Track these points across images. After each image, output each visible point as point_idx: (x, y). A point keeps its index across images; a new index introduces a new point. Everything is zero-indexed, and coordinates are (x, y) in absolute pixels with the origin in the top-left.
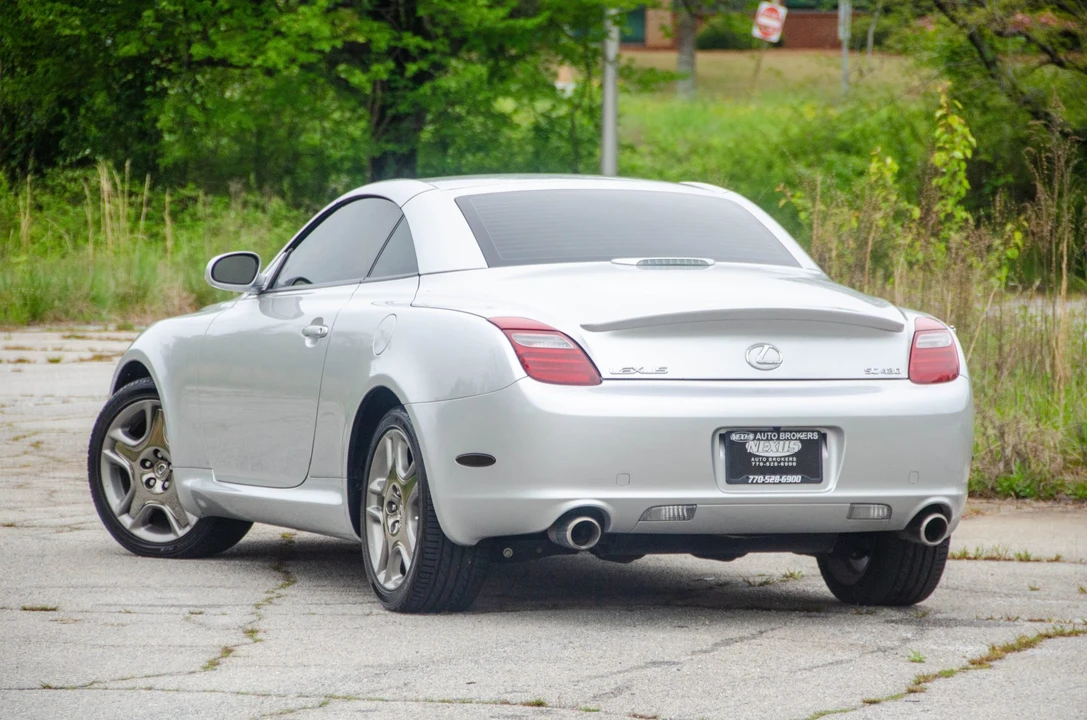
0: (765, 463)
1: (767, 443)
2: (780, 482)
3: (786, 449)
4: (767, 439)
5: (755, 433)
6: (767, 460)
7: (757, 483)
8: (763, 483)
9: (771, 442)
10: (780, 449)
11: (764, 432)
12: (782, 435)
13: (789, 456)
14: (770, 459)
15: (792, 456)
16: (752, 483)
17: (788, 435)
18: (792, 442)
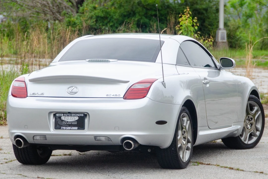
0: (67, 123)
1: (68, 117)
2: (71, 129)
3: (74, 119)
4: (68, 116)
5: (64, 114)
6: (68, 122)
7: (63, 129)
8: (66, 129)
9: (69, 117)
10: (72, 119)
11: (67, 113)
12: (72, 115)
13: (74, 121)
14: (69, 122)
15: (75, 121)
16: (62, 129)
17: (74, 115)
18: (76, 117)
